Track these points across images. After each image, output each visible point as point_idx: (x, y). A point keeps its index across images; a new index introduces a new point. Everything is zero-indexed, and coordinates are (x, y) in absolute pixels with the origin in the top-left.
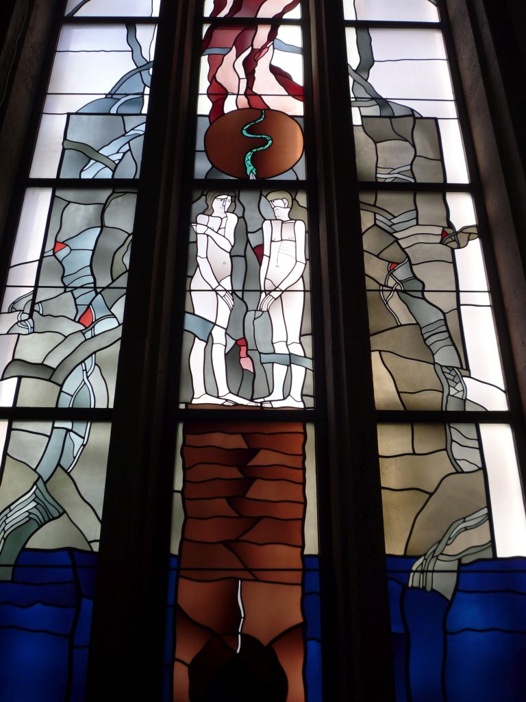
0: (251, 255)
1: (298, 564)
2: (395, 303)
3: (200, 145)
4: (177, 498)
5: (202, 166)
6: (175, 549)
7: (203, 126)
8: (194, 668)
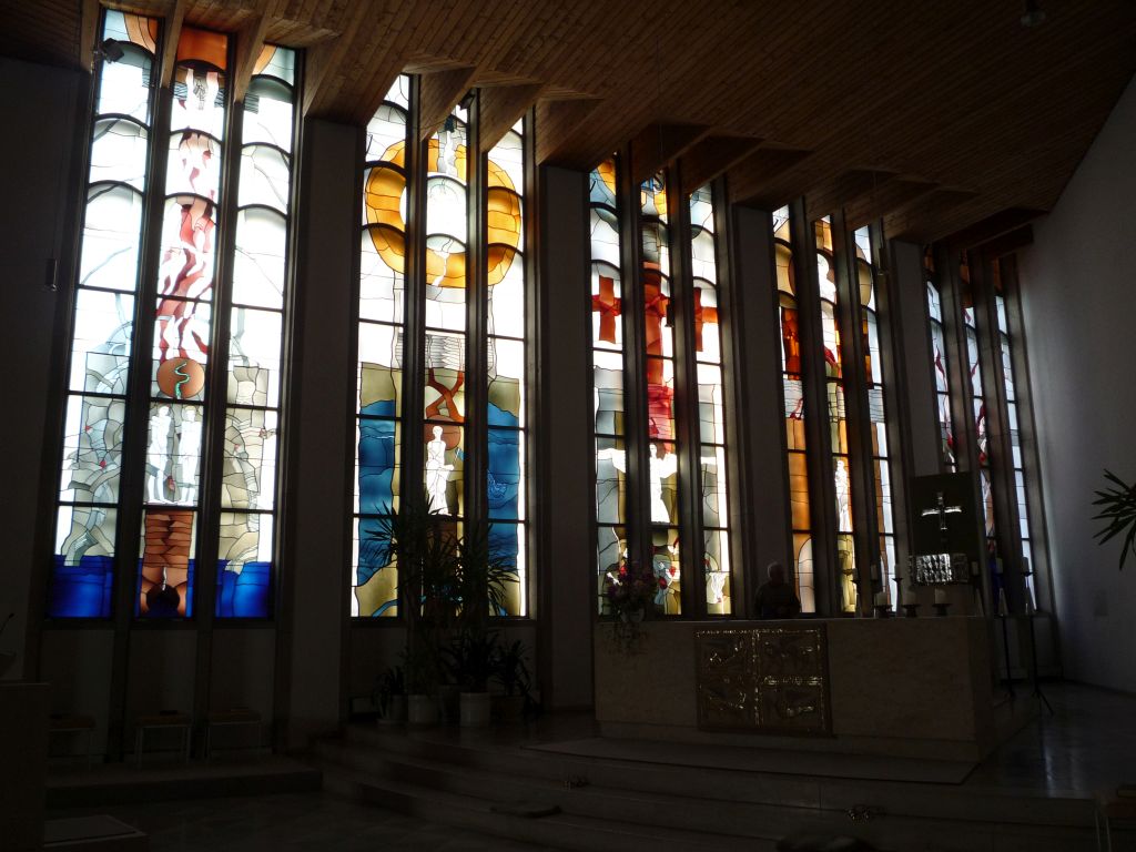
0: (176, 437)
1: (187, 562)
2: (235, 463)
3: (154, 377)
4: (142, 539)
5: (155, 390)
6: (141, 556)
7: (156, 366)
8: (148, 595)
